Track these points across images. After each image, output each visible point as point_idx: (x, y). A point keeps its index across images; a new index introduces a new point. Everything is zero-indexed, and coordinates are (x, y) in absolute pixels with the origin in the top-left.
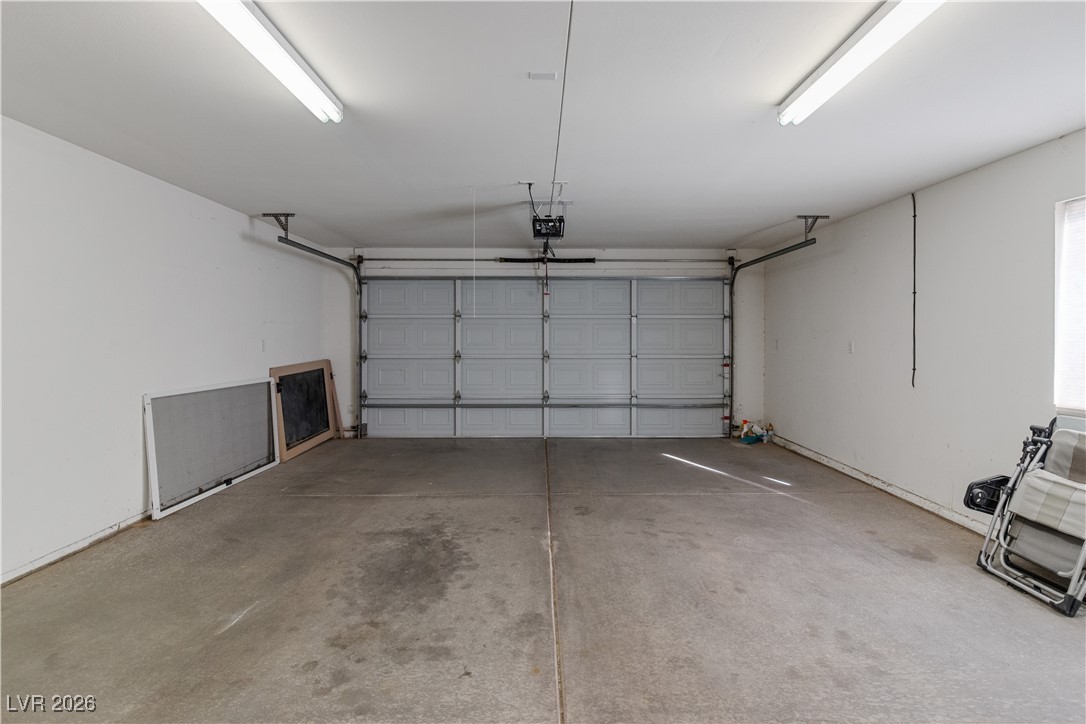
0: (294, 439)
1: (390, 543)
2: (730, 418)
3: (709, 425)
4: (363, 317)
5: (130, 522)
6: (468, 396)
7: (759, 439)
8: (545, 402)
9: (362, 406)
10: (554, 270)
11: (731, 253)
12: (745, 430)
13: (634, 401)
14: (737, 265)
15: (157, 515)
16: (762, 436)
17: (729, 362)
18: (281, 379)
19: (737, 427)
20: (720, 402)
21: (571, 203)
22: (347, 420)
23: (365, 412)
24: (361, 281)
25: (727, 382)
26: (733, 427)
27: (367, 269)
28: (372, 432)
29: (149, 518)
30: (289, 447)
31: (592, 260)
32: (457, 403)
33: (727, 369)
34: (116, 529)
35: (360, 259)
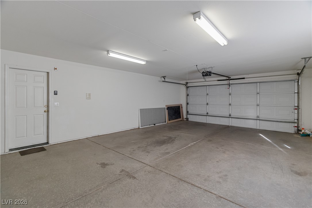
0: (171, 119)
1: (165, 138)
2: (298, 127)
3: (289, 129)
4: (188, 95)
5: (136, 128)
6: (210, 114)
7: (308, 135)
8: (230, 116)
9: (187, 114)
10: (231, 82)
12: (303, 131)
13: (258, 118)
15: (140, 127)
16: (310, 134)
17: (297, 108)
18: (168, 107)
19: (300, 130)
20: (294, 121)
21: (214, 67)
22: (185, 117)
23: (188, 115)
24: (187, 87)
25: (297, 115)
26: (298, 130)
27: (189, 85)
28: (190, 120)
29: (139, 128)
30: (169, 120)
31: (244, 78)
32: (207, 115)
33: (297, 110)
34: (134, 128)
35: (187, 83)
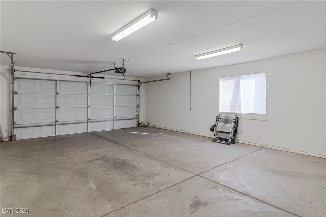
2: (139, 121)
3: (133, 124)
4: (15, 93)
6: (61, 121)
7: (146, 126)
9: (13, 128)
11: (138, 79)
12: (143, 124)
13: (115, 119)
14: (141, 82)
16: (147, 125)
17: (138, 107)
19: (140, 124)
20: (136, 117)
23: (15, 130)
24: (14, 79)
25: (138, 112)
26: (139, 124)
27: (17, 75)
28: (18, 138)
33: (138, 109)
35: (14, 70)
